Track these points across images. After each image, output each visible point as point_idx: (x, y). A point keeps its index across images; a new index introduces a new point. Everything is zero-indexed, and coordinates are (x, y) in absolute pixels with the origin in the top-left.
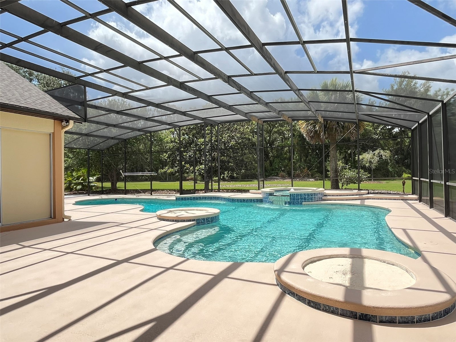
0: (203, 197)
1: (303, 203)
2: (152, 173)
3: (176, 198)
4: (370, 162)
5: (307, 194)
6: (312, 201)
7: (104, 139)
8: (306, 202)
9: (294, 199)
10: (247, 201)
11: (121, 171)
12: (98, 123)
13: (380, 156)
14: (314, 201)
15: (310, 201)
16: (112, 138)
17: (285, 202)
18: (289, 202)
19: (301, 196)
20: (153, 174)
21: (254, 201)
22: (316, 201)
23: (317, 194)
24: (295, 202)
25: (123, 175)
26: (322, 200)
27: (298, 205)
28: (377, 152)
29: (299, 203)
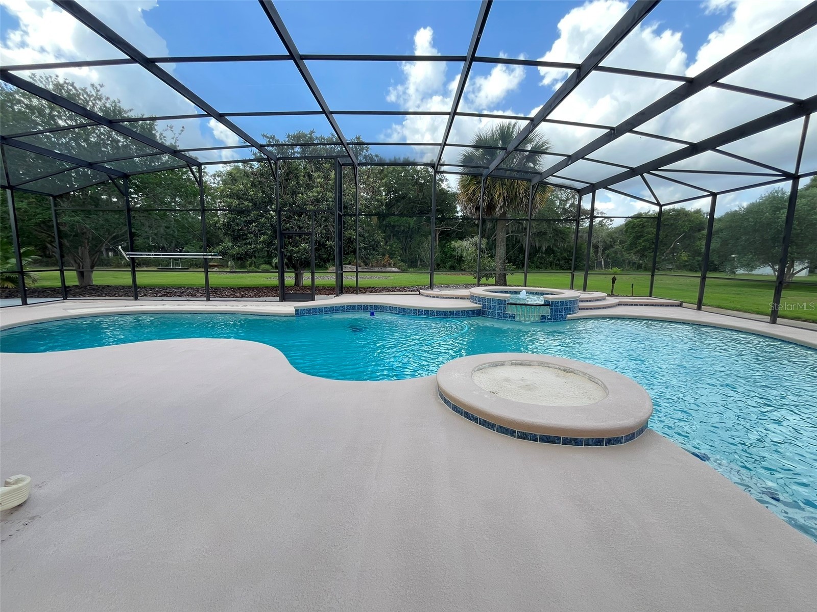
1: (568, 317)
3: (296, 310)
8: (570, 314)
9: (556, 310)
10: (456, 314)
11: (120, 247)
15: (574, 313)
16: (92, 165)
18: (548, 317)
23: (575, 302)
24: (557, 315)
25: (126, 257)
27: (561, 321)
29: (562, 317)
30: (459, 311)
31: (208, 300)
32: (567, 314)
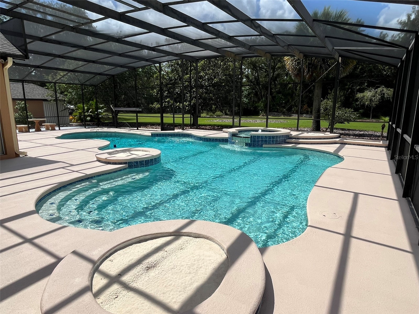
0: (177, 134)
1: (264, 146)
2: (137, 108)
3: (151, 134)
4: (371, 100)
5: (269, 136)
6: (273, 144)
7: (93, 75)
8: (267, 144)
9: (254, 141)
10: (212, 140)
11: (111, 106)
12: (75, 59)
13: (383, 95)
14: (276, 144)
15: (271, 144)
16: (100, 74)
17: (246, 143)
18: (249, 144)
19: (262, 139)
20: (138, 110)
21: (220, 140)
22: (277, 144)
23: (279, 137)
24: (256, 144)
25: (114, 110)
26: (285, 143)
27: (258, 147)
28: (379, 90)
29: (259, 145)
30: (214, 139)
31: (138, 129)
32: (263, 144)
